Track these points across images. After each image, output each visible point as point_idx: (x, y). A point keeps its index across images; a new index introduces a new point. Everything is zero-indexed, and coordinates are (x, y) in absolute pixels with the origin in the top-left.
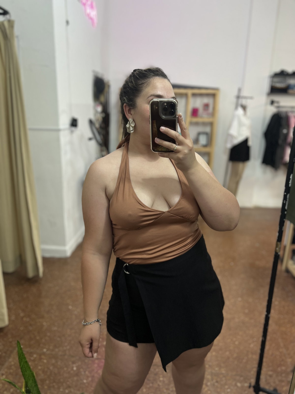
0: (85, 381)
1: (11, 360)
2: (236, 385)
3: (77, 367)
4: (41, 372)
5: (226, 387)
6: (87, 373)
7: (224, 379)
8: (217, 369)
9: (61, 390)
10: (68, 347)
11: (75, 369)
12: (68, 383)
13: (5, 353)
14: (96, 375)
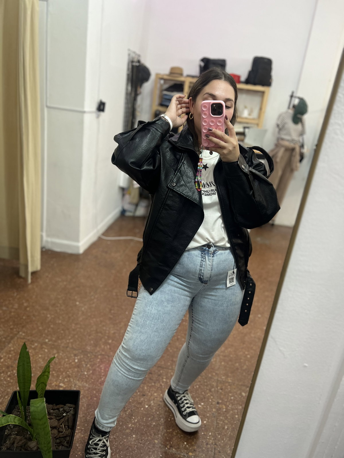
0: (86, 373)
1: (10, 345)
2: (241, 394)
3: (78, 359)
4: (41, 360)
5: (230, 395)
6: (88, 366)
7: (229, 387)
8: (223, 377)
9: (60, 378)
10: (71, 341)
11: (76, 361)
12: (68, 373)
13: (5, 338)
14: (97, 369)
